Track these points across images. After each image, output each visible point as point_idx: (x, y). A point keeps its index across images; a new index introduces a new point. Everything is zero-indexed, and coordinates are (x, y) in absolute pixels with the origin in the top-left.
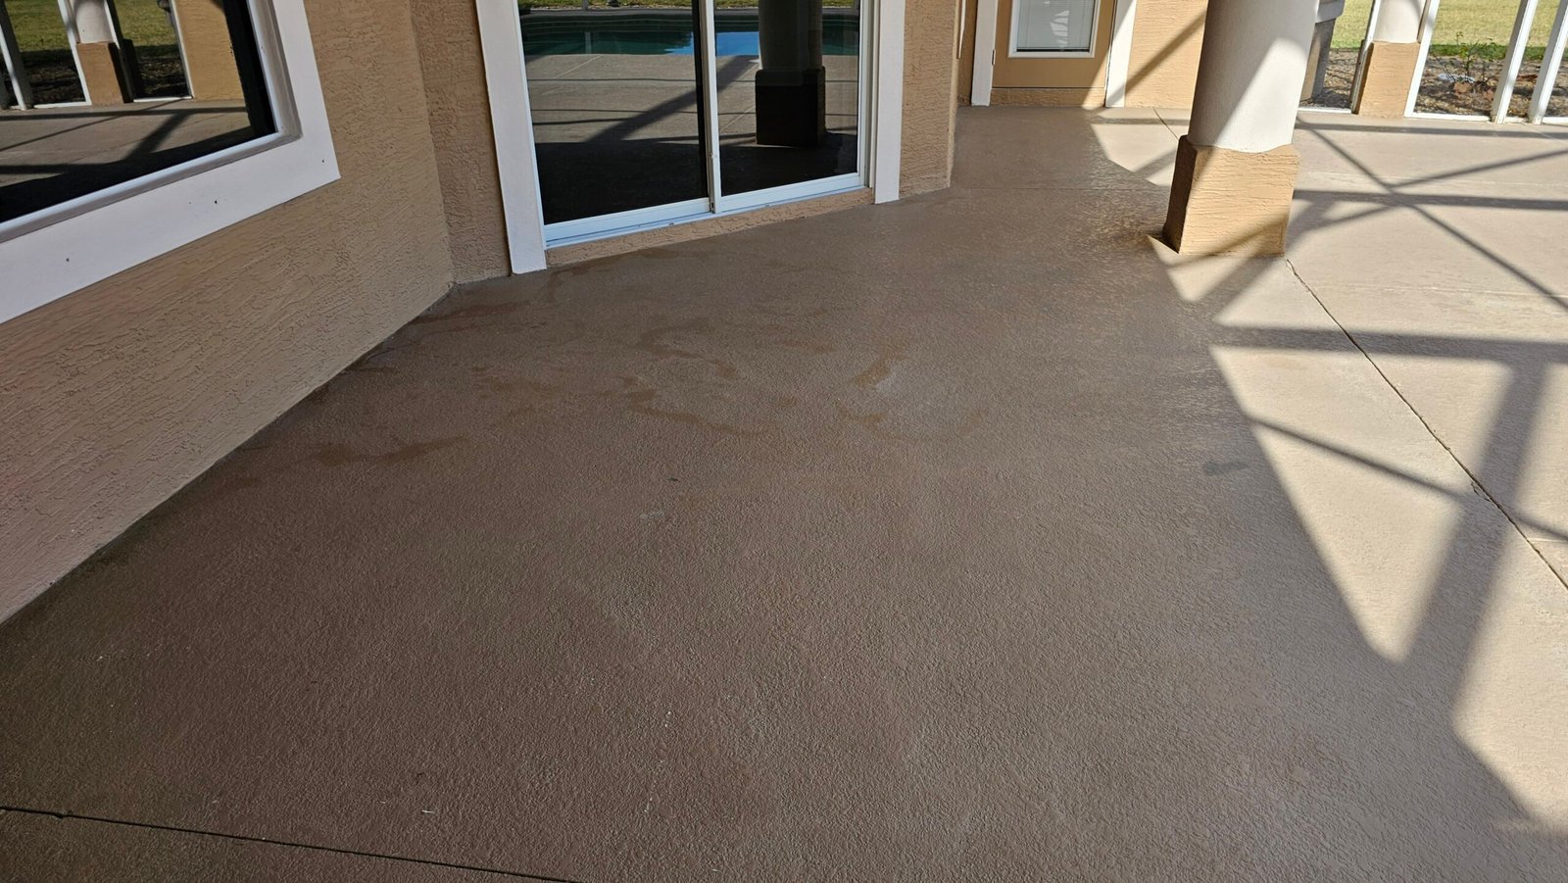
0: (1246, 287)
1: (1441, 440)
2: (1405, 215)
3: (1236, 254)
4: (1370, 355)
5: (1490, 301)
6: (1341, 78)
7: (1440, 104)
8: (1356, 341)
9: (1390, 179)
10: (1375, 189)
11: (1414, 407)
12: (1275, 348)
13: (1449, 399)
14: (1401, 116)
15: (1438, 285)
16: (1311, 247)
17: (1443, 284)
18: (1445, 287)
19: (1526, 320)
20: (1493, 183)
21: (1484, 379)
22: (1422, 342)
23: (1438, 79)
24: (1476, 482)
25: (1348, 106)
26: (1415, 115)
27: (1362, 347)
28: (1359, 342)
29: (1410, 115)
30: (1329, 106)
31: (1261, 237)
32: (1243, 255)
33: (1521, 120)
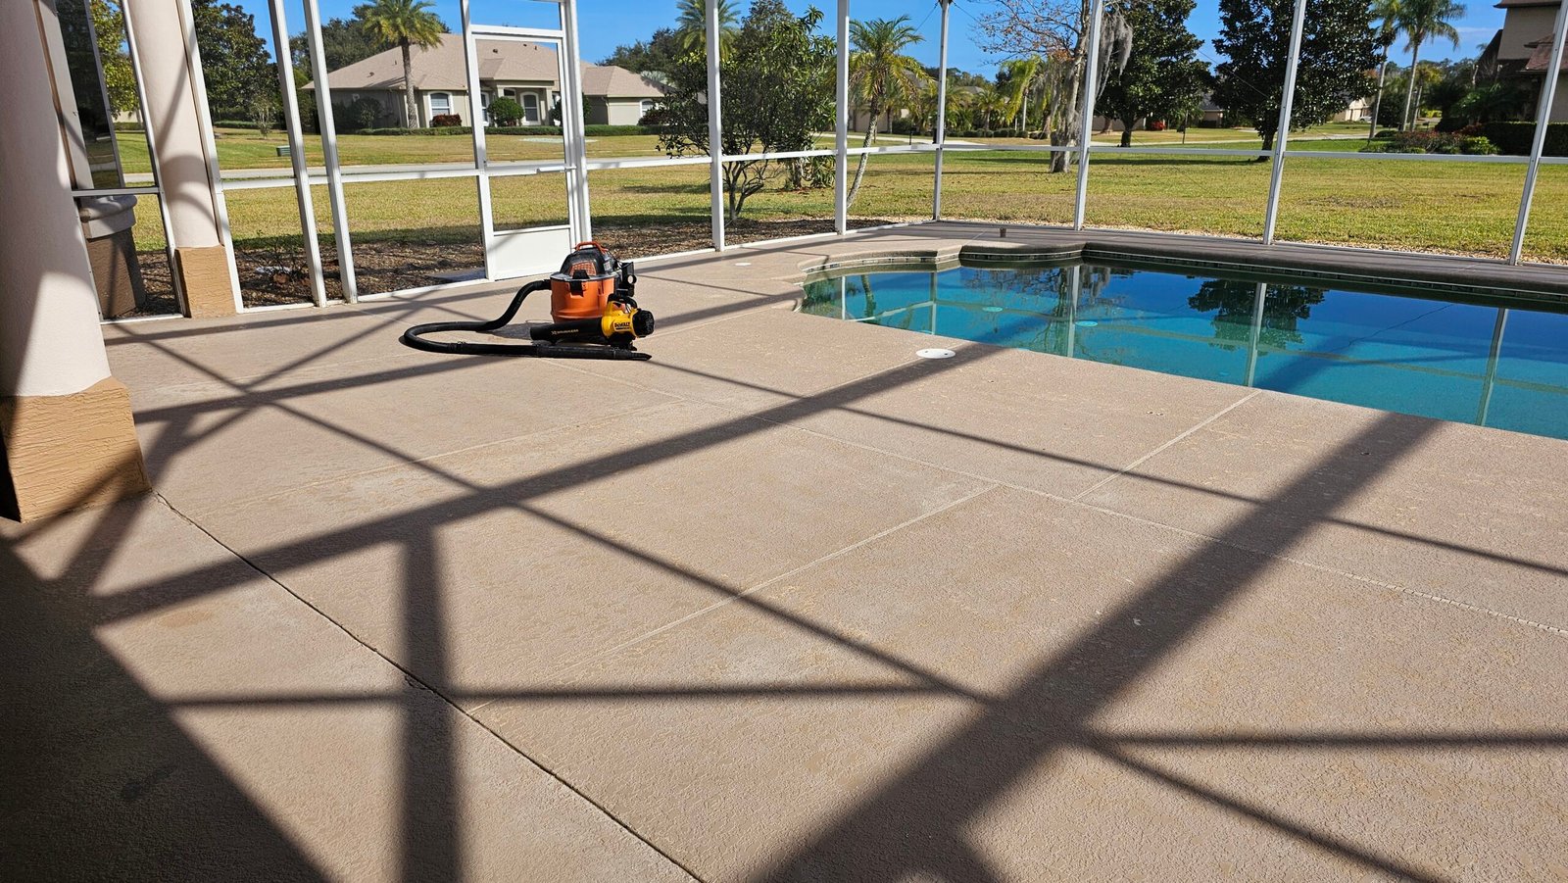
0: (117, 540)
1: (367, 643)
2: (267, 415)
3: (96, 504)
4: (274, 575)
5: (367, 483)
6: (163, 282)
7: (267, 296)
8: (256, 565)
9: (242, 380)
10: (231, 393)
11: (332, 618)
12: (170, 604)
13: (360, 595)
14: (233, 313)
15: (318, 479)
16: (184, 472)
17: (322, 477)
18: (324, 479)
19: (401, 492)
20: (336, 365)
21: (381, 563)
22: (320, 544)
23: (258, 273)
24: (409, 674)
25: (179, 312)
26: (247, 310)
27: (264, 570)
28: (259, 565)
29: (242, 312)
30: (158, 313)
31: (117, 479)
32: (104, 502)
33: (340, 301)
